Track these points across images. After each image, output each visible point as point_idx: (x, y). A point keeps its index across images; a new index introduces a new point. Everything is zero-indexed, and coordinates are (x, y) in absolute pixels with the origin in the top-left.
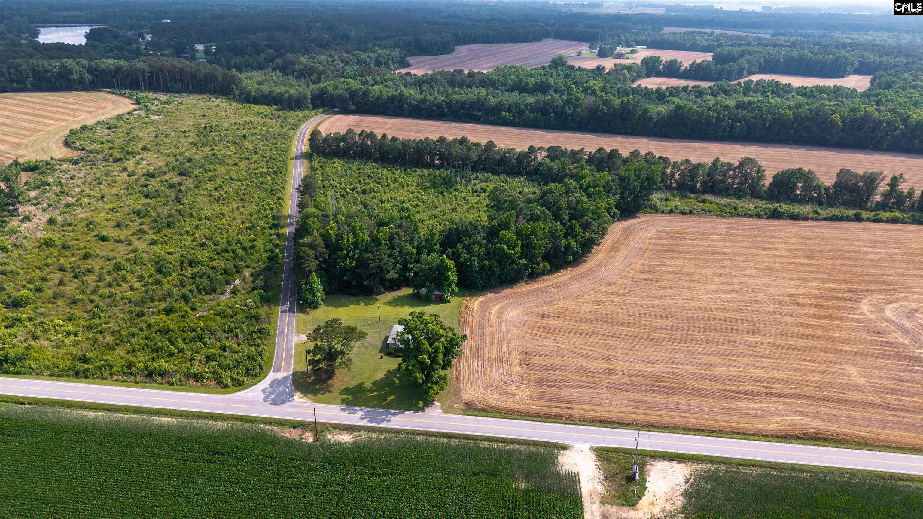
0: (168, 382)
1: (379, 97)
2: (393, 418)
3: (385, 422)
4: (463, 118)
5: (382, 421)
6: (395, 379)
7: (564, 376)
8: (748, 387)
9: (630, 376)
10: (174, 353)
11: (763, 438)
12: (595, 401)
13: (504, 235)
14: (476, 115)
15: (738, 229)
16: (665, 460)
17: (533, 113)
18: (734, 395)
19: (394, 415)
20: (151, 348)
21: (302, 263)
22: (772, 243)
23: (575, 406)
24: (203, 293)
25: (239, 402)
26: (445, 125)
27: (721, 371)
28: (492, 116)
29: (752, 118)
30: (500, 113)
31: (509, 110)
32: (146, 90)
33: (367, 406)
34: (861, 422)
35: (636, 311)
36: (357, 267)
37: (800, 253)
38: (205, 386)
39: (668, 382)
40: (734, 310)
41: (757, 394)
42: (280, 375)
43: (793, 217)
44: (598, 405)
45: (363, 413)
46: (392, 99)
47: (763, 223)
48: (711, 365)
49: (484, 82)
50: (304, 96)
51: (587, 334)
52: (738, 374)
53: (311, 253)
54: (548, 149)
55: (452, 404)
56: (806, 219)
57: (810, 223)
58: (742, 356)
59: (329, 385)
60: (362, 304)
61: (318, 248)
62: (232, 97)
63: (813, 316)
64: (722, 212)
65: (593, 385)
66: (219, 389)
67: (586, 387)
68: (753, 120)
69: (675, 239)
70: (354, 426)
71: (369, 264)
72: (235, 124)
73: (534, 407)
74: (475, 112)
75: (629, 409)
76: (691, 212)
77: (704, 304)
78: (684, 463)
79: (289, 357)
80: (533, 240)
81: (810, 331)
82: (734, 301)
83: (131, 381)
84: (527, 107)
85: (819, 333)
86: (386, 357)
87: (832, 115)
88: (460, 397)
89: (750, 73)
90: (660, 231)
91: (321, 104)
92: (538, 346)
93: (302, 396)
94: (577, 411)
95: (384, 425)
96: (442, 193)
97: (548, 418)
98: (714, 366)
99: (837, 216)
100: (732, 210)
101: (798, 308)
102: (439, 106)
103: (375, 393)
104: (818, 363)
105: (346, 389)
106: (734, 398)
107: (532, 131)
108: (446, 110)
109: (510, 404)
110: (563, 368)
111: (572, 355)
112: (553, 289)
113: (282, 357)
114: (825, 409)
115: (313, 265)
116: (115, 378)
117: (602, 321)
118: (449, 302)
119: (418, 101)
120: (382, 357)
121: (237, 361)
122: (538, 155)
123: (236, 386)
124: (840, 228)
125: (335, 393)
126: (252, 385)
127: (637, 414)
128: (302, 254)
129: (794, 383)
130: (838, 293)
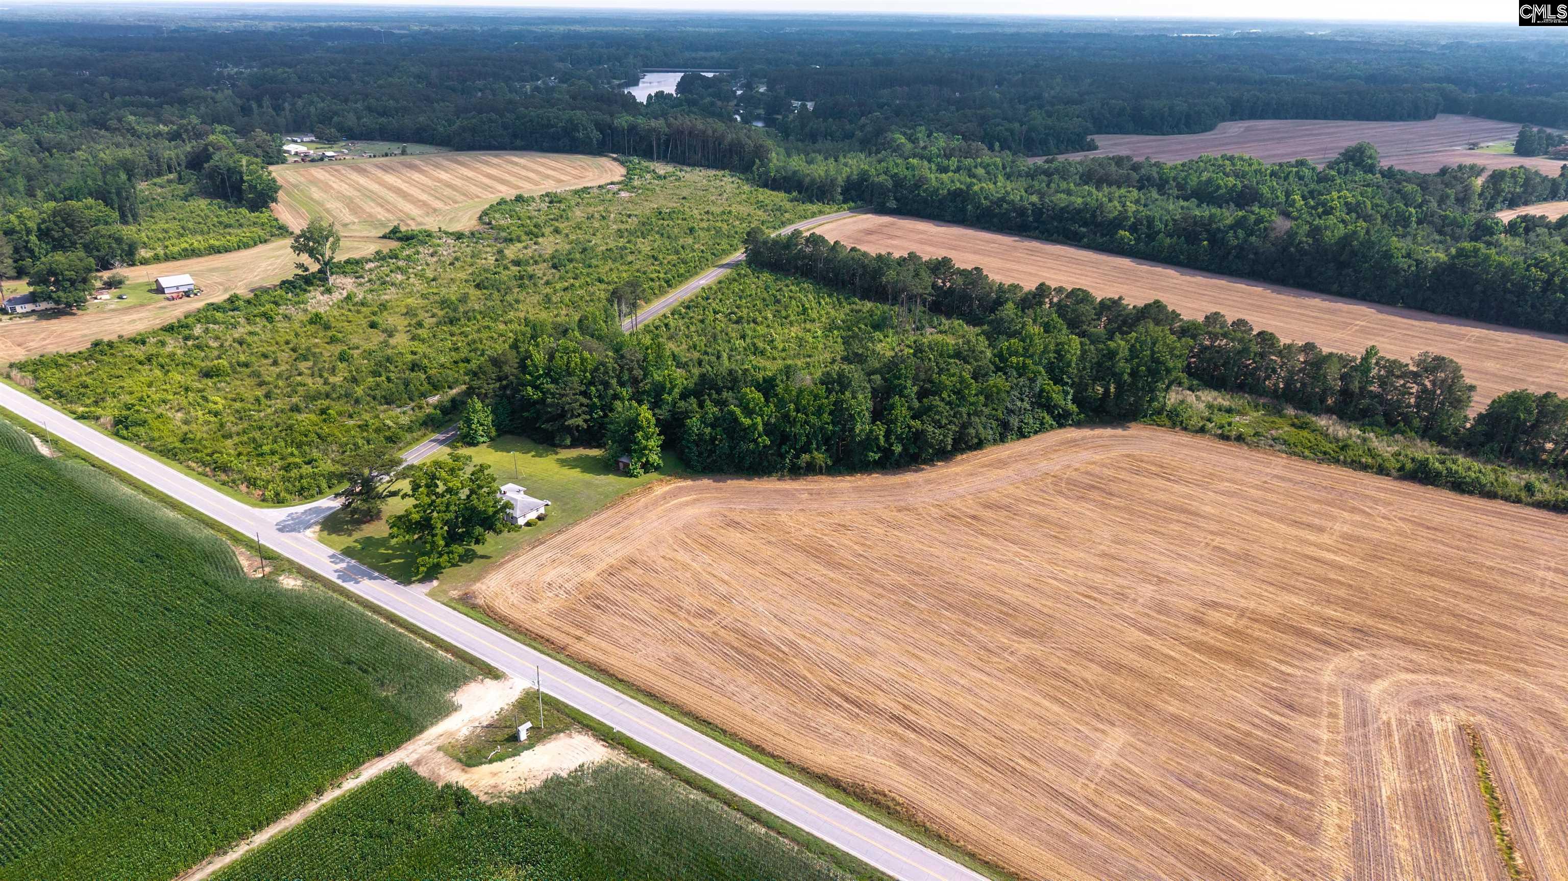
1: (936, 191)
2: (365, 582)
3: (353, 582)
4: (1054, 236)
10: (263, 454)
14: (1077, 232)
17: (1172, 237)
19: (373, 578)
23: (590, 638)
25: (254, 518)
28: (1102, 236)
30: (1116, 233)
31: (1133, 229)
32: (658, 159)
33: (360, 561)
36: (538, 401)
38: (248, 494)
42: (329, 504)
45: (345, 566)
46: (956, 195)
50: (832, 181)
53: (491, 370)
55: (450, 589)
59: (359, 528)
60: (532, 454)
62: (750, 176)
70: (319, 575)
71: (547, 399)
72: (707, 213)
73: (539, 623)
74: (1077, 227)
76: (1242, 438)
78: (614, 748)
88: (471, 585)
92: (664, 557)
93: (317, 530)
95: (347, 585)
97: (534, 639)
102: (1022, 212)
103: (389, 551)
107: (1160, 269)
108: (1032, 218)
109: (516, 610)
111: (691, 580)
118: (636, 476)
119: (991, 202)
121: (301, 476)
123: (274, 503)
125: (353, 538)
126: (289, 507)
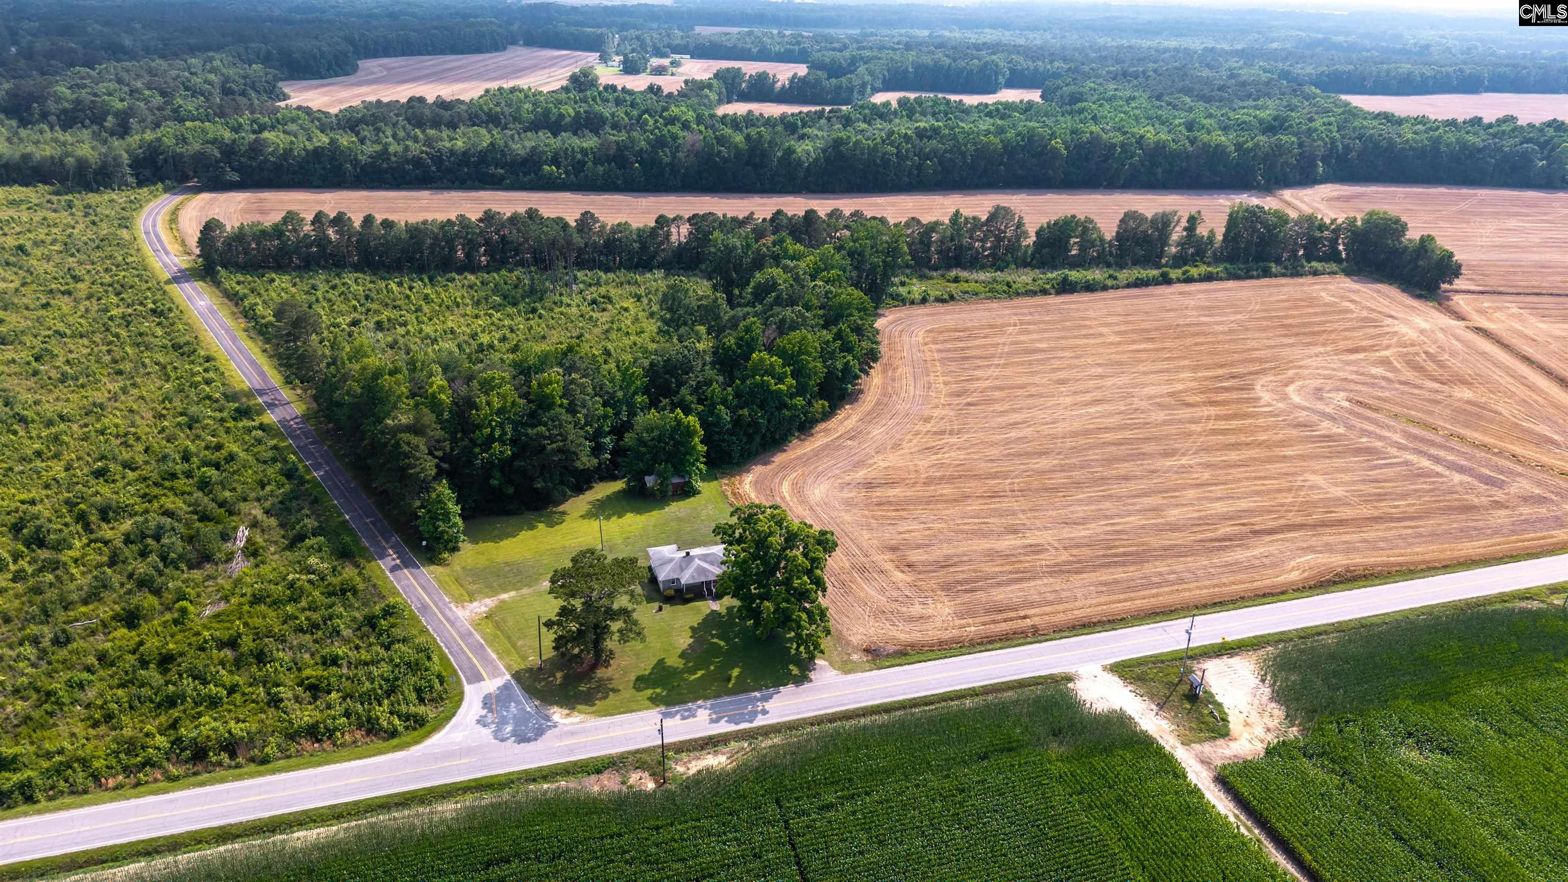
0: (252, 760)
1: (288, 153)
2: (768, 706)
3: (760, 716)
4: (469, 182)
5: (753, 716)
6: (715, 640)
7: (975, 571)
8: (1225, 530)
9: (1065, 548)
10: (221, 699)
11: (1297, 594)
12: (1051, 597)
13: (762, 360)
14: (493, 175)
15: (1031, 314)
16: (1210, 657)
17: (602, 165)
18: (1217, 544)
19: (766, 699)
20: (152, 701)
21: (410, 466)
22: (1090, 327)
23: (1030, 612)
24: (183, 566)
25: (449, 755)
26: (440, 196)
27: (1174, 514)
28: (525, 174)
29: (946, 151)
30: (540, 169)
31: (555, 161)
33: (706, 698)
34: (1382, 544)
35: (994, 452)
36: (514, 456)
37: (1135, 336)
38: (343, 745)
39: (1124, 546)
40: (1121, 428)
41: (1242, 537)
42: (491, 685)
43: (1090, 287)
44: (1060, 601)
45: (708, 712)
47: (1054, 300)
48: (1155, 509)
49: (477, 116)
50: (115, 159)
51: (955, 500)
52: (1198, 514)
53: (420, 442)
54: (689, 220)
55: (845, 658)
56: (1105, 288)
57: (1111, 294)
58: (1184, 489)
59: (601, 680)
60: (541, 526)
61: (428, 431)
63: (1218, 418)
64: (993, 293)
65: (1028, 574)
66: (381, 744)
67: (1021, 580)
68: (948, 155)
69: (959, 339)
70: (710, 738)
71: (544, 448)
73: (973, 629)
74: (492, 170)
75: (1103, 599)
76: (952, 298)
77: (1077, 426)
78: (1237, 654)
79: (479, 650)
80: (808, 362)
81: (1232, 439)
82: (1110, 415)
83: (156, 780)
84: (587, 155)
85: (1243, 438)
86: (667, 608)
87: (1050, 140)
88: (848, 643)
89: (875, 90)
90: (930, 331)
91: (154, 175)
92: (901, 533)
93: (567, 711)
94: (1037, 617)
95: (760, 721)
96: (534, 311)
97: (1008, 640)
98: (1162, 511)
99: (1142, 280)
100: (1005, 288)
101: (1194, 410)
102: (417, 162)
103: (700, 673)
104: (1275, 478)
105: (639, 679)
106: (1220, 549)
108: (434, 168)
109: (932, 633)
110: (965, 558)
111: (961, 536)
112: (849, 442)
113: (464, 652)
114: (1329, 537)
115: (429, 466)
116: (111, 783)
117: (960, 477)
118: (700, 493)
120: (660, 609)
121: (387, 680)
122: (674, 230)
123: (415, 729)
124: (1152, 295)
125: (628, 693)
126: (448, 719)
127: (1120, 602)
128: (406, 448)
129: (1271, 512)
130: (1221, 381)
